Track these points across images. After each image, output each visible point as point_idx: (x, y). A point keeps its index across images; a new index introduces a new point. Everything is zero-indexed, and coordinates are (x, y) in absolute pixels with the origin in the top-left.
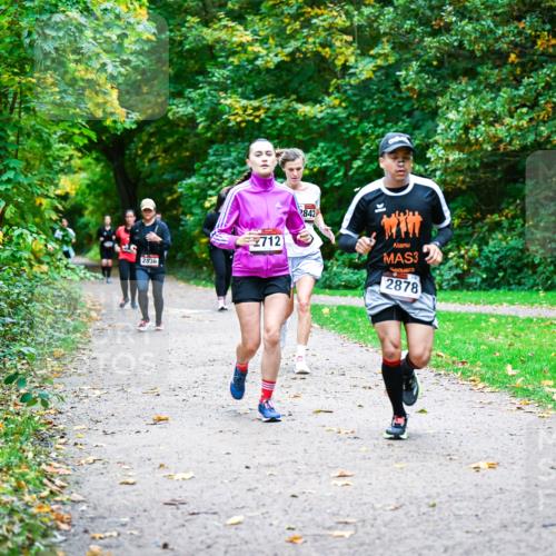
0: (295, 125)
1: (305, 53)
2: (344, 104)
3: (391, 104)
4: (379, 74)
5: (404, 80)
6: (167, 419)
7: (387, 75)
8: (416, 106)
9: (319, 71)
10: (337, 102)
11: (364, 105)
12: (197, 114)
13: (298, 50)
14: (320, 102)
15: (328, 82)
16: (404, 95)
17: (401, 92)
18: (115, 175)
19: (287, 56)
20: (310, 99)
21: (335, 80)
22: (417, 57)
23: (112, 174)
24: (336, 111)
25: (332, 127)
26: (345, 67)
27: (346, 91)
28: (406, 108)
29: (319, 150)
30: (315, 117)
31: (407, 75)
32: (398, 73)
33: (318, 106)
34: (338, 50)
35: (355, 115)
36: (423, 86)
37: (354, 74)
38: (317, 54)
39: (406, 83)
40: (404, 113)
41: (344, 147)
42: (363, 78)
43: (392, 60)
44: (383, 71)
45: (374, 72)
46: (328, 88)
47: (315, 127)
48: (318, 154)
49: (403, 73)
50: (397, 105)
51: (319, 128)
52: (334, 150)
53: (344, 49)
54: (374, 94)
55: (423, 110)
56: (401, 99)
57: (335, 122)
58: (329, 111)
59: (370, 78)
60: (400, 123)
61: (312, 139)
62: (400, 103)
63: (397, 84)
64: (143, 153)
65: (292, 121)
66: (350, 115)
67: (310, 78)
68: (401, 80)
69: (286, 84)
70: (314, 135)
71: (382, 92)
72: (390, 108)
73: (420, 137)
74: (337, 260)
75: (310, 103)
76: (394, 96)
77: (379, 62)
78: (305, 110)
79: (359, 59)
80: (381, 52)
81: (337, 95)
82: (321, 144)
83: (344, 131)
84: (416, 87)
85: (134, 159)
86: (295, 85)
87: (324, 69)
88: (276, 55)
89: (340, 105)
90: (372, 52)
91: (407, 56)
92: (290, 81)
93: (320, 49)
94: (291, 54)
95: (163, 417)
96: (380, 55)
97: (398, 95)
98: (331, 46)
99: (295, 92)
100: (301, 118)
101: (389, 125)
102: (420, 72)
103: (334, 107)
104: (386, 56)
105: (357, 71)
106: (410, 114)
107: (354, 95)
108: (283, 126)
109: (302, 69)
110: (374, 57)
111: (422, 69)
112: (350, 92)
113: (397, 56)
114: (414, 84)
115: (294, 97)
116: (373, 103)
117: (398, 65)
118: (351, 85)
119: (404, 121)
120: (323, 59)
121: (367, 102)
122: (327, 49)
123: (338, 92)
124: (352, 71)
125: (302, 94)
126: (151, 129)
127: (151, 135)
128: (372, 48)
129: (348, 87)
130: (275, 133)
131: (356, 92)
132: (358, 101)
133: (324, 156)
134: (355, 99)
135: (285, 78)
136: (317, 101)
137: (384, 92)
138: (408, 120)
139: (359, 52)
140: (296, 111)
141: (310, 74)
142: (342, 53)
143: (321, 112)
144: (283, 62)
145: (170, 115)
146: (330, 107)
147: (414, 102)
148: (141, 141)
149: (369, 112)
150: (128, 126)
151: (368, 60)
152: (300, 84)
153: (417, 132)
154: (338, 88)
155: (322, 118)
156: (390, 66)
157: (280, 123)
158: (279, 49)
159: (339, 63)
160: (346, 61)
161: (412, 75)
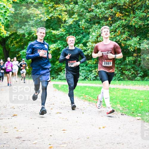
0: (52, 36)
1: (54, 17)
2: (65, 31)
3: (77, 31)
4: (74, 23)
5: (81, 24)
6: (17, 115)
7: (76, 23)
8: (84, 31)
9: (58, 22)
10: (63, 30)
11: (70, 31)
12: (25, 33)
13: (52, 16)
14: (58, 30)
15: (60, 25)
16: (81, 28)
17: (80, 28)
18: (3, 49)
19: (49, 18)
20: (56, 29)
21: (62, 24)
22: (84, 18)
23: (2, 49)
24: (63, 32)
25: (61, 37)
26: (65, 21)
27: (65, 27)
28: (81, 32)
29: (58, 43)
30: (57, 34)
31: (82, 23)
32: (79, 23)
33: (58, 31)
34: (63, 16)
35: (68, 34)
36: (86, 26)
37: (67, 23)
38: (58, 17)
39: (81, 25)
40: (81, 33)
41: (65, 42)
42: (70, 24)
43: (77, 19)
44: (75, 22)
45: (73, 22)
46: (60, 26)
47: (57, 37)
48: (58, 44)
49: (81, 23)
50: (79, 31)
51: (58, 37)
52: (62, 43)
53: (65, 16)
54: (73, 28)
55: (86, 32)
56: (80, 29)
57: (62, 35)
58: (61, 32)
59: (72, 24)
60: (80, 36)
61: (56, 40)
62: (80, 31)
63: (79, 26)
64: (10, 43)
65: (51, 35)
66: (66, 33)
67: (56, 24)
68: (80, 24)
69: (49, 25)
70: (57, 39)
71: (75, 28)
72: (77, 32)
73: (85, 40)
74: (63, 72)
75: (56, 30)
76: (78, 29)
77: (74, 19)
78: (54, 32)
79: (69, 19)
80: (75, 17)
81: (63, 28)
82: (59, 41)
83: (65, 38)
84: (84, 26)
85: (8, 45)
86: (51, 25)
87: (60, 21)
88: (47, 17)
89: (64, 31)
90: (72, 17)
91: (82, 18)
92: (50, 24)
93: (58, 16)
94: (51, 17)
95: (15, 115)
96: (75, 18)
97: (79, 28)
98: (61, 15)
99: (52, 27)
100: (53, 34)
101: (77, 36)
102: (85, 22)
103: (62, 31)
104: (76, 18)
105: (68, 22)
106: (82, 34)
107: (68, 28)
108: (48, 36)
109: (54, 21)
110: (73, 18)
111: (86, 22)
112: (66, 28)
113: (79, 18)
114: (83, 25)
115: (51, 29)
116: (72, 30)
117: (79, 20)
118: (67, 26)
119: (81, 35)
120: (59, 19)
121: (71, 30)
122: (60, 16)
123: (63, 27)
124: (67, 22)
125: (54, 28)
126: (13, 37)
127: (13, 38)
128: (72, 16)
129: (66, 26)
130: (46, 38)
131: (68, 27)
132: (69, 30)
133: (59, 45)
134: (68, 29)
135: (49, 24)
136: (57, 30)
137: (75, 27)
138: (82, 35)
139: (69, 17)
140: (52, 32)
141: (56, 22)
142: (64, 17)
143: (59, 33)
144: (48, 19)
145: (18, 33)
146: (61, 31)
147: (83, 30)
148: (10, 40)
149: (71, 33)
150: (7, 36)
151: (71, 19)
152: (53, 25)
153: (84, 38)
154: (63, 26)
155: (59, 34)
156: (77, 21)
157: (48, 35)
158: (47, 16)
159: (63, 20)
160: (65, 19)
161: (83, 23)
